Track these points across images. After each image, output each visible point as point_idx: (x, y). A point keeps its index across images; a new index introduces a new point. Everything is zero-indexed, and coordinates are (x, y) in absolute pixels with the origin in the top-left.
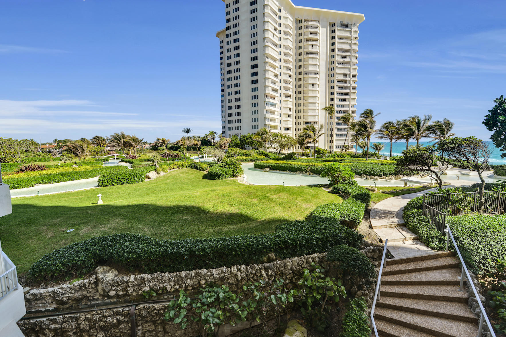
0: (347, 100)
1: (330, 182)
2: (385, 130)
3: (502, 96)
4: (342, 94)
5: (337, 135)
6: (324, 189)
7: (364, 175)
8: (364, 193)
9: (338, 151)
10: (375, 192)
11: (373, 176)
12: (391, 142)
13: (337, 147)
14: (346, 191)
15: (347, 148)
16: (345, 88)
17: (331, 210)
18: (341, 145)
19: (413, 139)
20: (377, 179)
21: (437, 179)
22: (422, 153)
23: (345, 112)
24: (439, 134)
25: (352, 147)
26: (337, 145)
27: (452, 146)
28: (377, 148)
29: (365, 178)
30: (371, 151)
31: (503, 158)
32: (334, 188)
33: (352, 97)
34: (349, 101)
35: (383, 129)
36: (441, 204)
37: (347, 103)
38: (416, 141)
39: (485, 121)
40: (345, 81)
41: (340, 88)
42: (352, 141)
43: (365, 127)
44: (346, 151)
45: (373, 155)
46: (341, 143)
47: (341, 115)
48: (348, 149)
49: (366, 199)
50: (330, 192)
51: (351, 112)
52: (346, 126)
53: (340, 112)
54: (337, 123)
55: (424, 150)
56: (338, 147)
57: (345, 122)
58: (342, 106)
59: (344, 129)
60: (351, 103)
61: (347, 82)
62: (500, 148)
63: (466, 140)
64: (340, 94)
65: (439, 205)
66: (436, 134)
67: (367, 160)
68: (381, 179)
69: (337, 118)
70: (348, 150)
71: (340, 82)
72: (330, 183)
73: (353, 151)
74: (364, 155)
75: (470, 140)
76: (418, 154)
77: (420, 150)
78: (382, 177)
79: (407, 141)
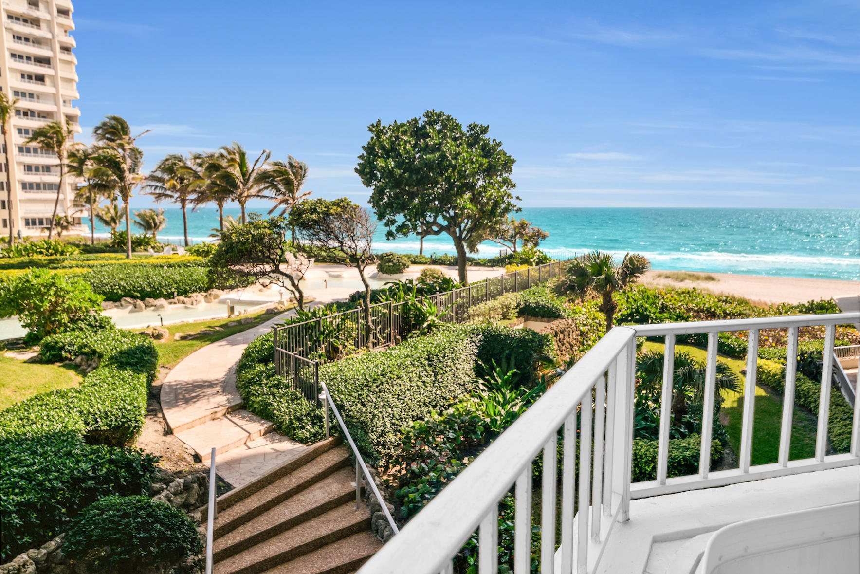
0: (47, 80)
1: (27, 330)
2: (166, 177)
3: (379, 121)
4: (28, 58)
5: (26, 186)
6: (10, 354)
7: (128, 299)
8: (137, 348)
9: (36, 234)
10: (162, 341)
11: (151, 300)
12: (183, 207)
13: (30, 222)
14: (86, 350)
15: (61, 223)
16: (38, 42)
17: (52, 413)
18: (41, 216)
19: (233, 200)
20: (162, 306)
21: (293, 289)
22: (261, 234)
23: (43, 115)
24: (283, 190)
25: (78, 222)
26: (30, 216)
27: (314, 216)
28: (149, 223)
29: (131, 307)
30: (136, 233)
31: (388, 239)
32: (48, 347)
33: (61, 74)
34: (55, 85)
35: (159, 174)
36: (306, 344)
37: (46, 88)
38: (240, 206)
39: (358, 167)
40: (35, 22)
41: (19, 38)
42: (76, 205)
43: (114, 164)
44: (59, 234)
45: (138, 243)
46: (45, 211)
47: (35, 124)
48: (65, 228)
49: (147, 362)
50: (32, 361)
51: (63, 120)
52: (53, 160)
53: (27, 113)
54: (21, 149)
55: (265, 227)
56: (34, 223)
57: (48, 148)
58: (31, 95)
59: (47, 169)
60: (62, 91)
61: (43, 25)
62: (384, 221)
63: (336, 204)
64: (21, 57)
65: (303, 346)
66: (278, 190)
67: (128, 257)
68: (173, 306)
69: (20, 131)
70: (64, 233)
71: (18, 19)
72: (30, 335)
73: (82, 232)
74: (119, 245)
75: (342, 204)
76: (253, 235)
77: (257, 227)
78: (175, 300)
79: (220, 206)
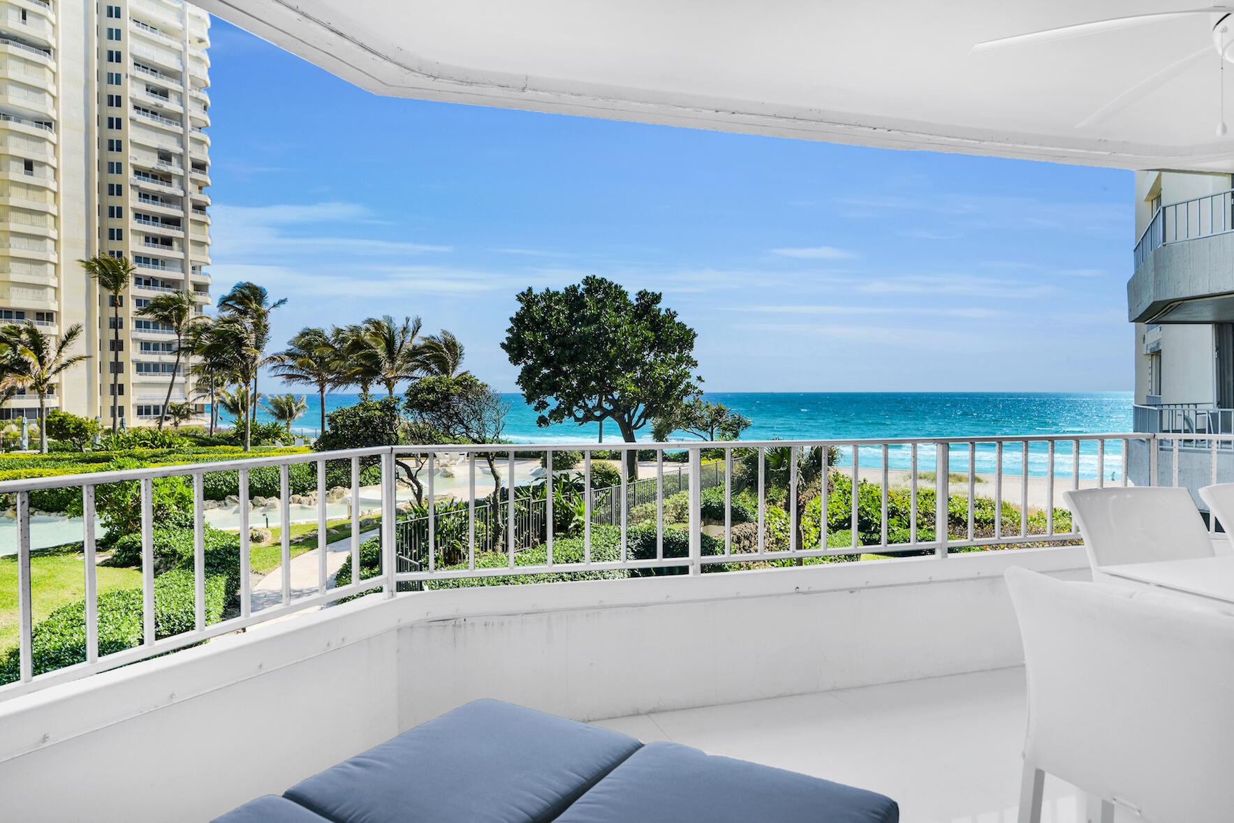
0: (175, 243)
1: (107, 530)
2: (303, 352)
3: (530, 288)
4: (155, 219)
5: (141, 367)
6: (80, 556)
7: (234, 498)
8: (224, 548)
9: (149, 423)
10: (263, 544)
11: (261, 499)
12: (322, 390)
13: (143, 411)
14: (165, 550)
15: (181, 412)
16: (167, 199)
18: (157, 403)
19: (379, 382)
20: (272, 506)
23: (167, 283)
25: (199, 410)
26: (144, 403)
28: (284, 411)
30: (265, 420)
32: (123, 548)
33: (192, 236)
34: (184, 249)
35: (298, 351)
37: (174, 253)
39: (505, 342)
40: (165, 177)
41: (146, 196)
42: (198, 390)
43: (237, 341)
44: (176, 424)
45: (270, 434)
46: (156, 397)
47: (150, 294)
48: (186, 416)
49: (231, 564)
50: (104, 564)
51: (190, 289)
52: (170, 337)
53: (148, 282)
54: (139, 324)
56: (148, 412)
57: (166, 322)
58: (155, 261)
59: (167, 346)
60: (191, 256)
61: (175, 181)
64: (147, 218)
67: (245, 449)
68: (286, 505)
69: (139, 302)
70: (183, 423)
71: (145, 175)
72: (108, 536)
73: (200, 423)
74: (238, 436)
77: (367, 409)
78: (290, 499)
79: (364, 387)
